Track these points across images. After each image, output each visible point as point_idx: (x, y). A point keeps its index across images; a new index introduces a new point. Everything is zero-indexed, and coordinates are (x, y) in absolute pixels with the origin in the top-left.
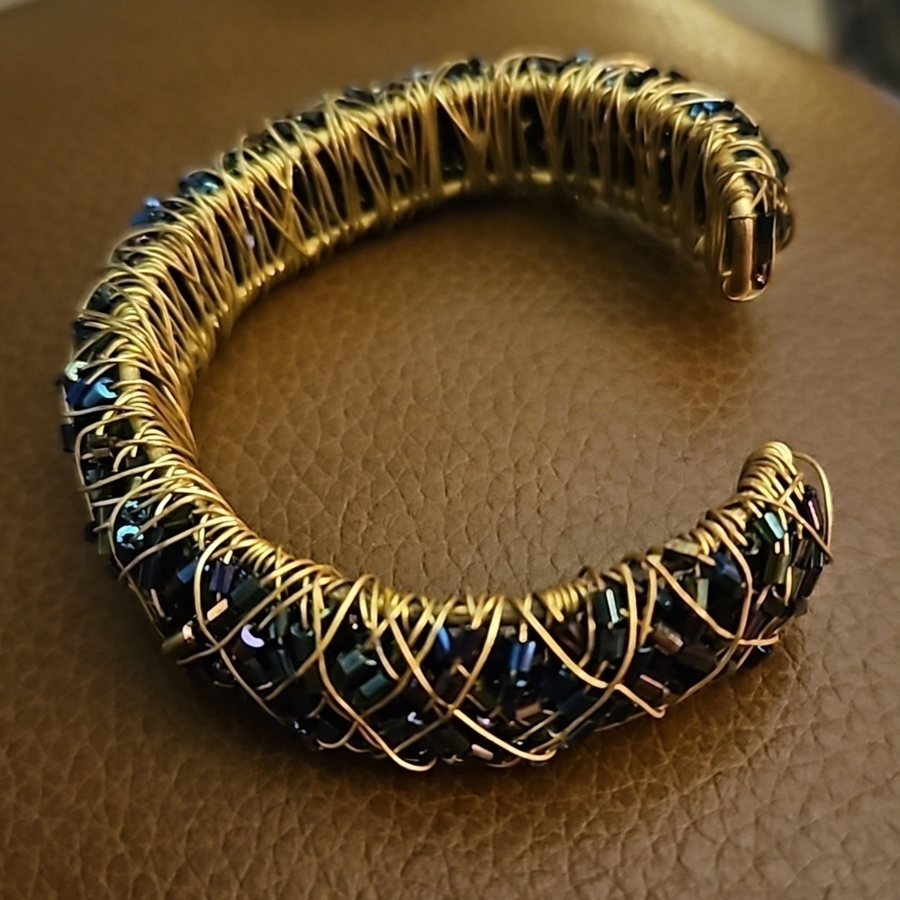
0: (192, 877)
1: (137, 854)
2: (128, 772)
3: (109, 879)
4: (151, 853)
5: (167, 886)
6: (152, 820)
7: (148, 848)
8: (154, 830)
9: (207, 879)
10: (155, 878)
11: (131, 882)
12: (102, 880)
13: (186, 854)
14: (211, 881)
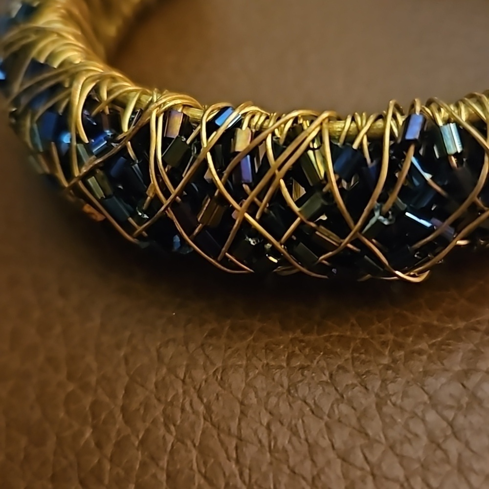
0: (139, 390)
1: (85, 387)
2: (58, 329)
3: (68, 412)
4: (98, 382)
5: (120, 402)
6: (90, 359)
7: (93, 379)
8: (94, 365)
9: (152, 387)
10: (107, 400)
11: (88, 408)
12: (62, 415)
13: (128, 374)
14: (156, 387)
